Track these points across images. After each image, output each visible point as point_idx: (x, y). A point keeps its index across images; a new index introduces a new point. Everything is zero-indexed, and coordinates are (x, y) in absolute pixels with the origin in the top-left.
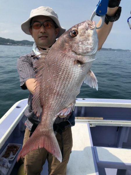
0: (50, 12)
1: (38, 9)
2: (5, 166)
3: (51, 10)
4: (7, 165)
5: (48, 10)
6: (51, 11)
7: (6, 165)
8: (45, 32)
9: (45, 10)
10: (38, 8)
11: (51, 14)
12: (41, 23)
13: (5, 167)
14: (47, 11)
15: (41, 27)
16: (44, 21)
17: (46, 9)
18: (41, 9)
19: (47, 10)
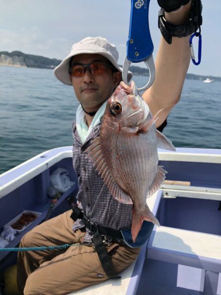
0: (102, 46)
1: (81, 43)
2: (6, 238)
3: (104, 41)
4: (10, 238)
5: (99, 43)
6: (104, 44)
7: (8, 238)
8: (91, 82)
9: (92, 43)
10: (81, 41)
11: (103, 49)
12: (85, 66)
13: (7, 240)
14: (97, 44)
15: (84, 73)
16: (89, 61)
17: (94, 41)
18: (86, 42)
19: (95, 43)
